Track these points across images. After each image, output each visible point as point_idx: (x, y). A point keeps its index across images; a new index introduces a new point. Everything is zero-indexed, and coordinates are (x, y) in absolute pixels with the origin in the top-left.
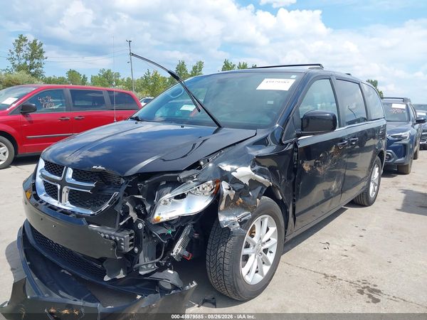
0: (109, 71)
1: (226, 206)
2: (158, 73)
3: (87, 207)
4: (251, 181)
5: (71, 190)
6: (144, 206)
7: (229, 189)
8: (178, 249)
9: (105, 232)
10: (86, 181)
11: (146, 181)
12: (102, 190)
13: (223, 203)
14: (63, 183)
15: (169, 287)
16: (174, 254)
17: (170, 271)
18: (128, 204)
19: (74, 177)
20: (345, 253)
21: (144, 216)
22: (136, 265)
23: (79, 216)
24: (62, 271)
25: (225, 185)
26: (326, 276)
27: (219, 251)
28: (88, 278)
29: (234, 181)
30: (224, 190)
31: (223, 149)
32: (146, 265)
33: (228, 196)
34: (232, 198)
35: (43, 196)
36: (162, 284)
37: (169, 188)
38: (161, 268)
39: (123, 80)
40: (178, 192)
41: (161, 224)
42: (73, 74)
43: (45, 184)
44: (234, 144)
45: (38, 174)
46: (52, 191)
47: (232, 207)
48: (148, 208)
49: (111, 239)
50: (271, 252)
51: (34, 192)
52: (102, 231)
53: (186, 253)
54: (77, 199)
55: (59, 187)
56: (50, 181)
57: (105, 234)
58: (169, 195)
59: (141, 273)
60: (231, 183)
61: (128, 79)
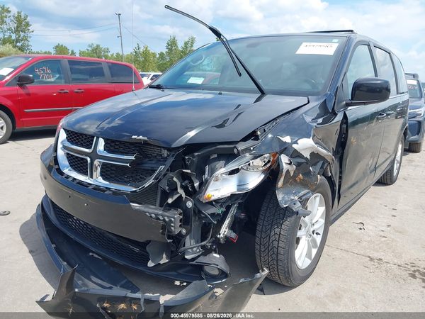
0: (98, 46)
1: (284, 183)
2: (148, 49)
3: (125, 183)
4: (312, 154)
5: (104, 164)
6: (192, 183)
7: (290, 164)
8: (224, 230)
9: (151, 211)
10: (122, 153)
11: (196, 154)
12: (142, 163)
13: (282, 179)
14: (94, 155)
15: (216, 272)
16: (221, 235)
17: (215, 255)
18: (175, 179)
19: (106, 148)
20: (382, 234)
21: (192, 193)
22: (182, 249)
23: (116, 193)
24: (91, 254)
25: (284, 159)
26: (372, 259)
27: (272, 233)
28: (122, 263)
29: (295, 155)
30: (284, 165)
31: (278, 117)
32: (191, 249)
33: (288, 172)
34: (292, 174)
35: (68, 171)
36: (207, 269)
37: (222, 162)
38: (206, 251)
39: (112, 55)
40: (232, 166)
41: (211, 203)
42: (60, 49)
43: (69, 157)
44: (289, 112)
45: (60, 146)
46: (79, 164)
47: (291, 184)
48: (196, 185)
49: (158, 219)
50: (317, 234)
51: (57, 167)
52: (146, 210)
53: (233, 235)
54: (111, 174)
55: (89, 159)
56: (76, 153)
57: (150, 213)
58: (223, 170)
59: (186, 257)
60: (291, 157)
61: (118, 54)
